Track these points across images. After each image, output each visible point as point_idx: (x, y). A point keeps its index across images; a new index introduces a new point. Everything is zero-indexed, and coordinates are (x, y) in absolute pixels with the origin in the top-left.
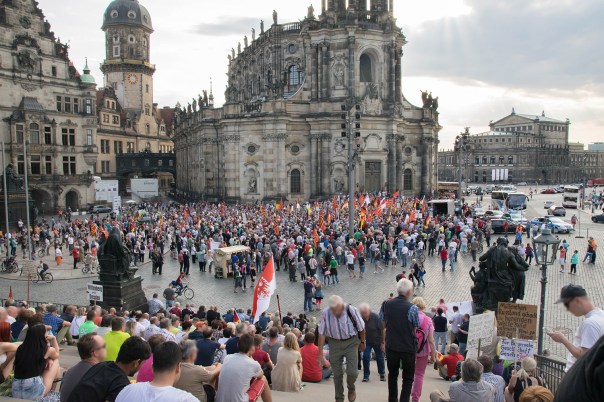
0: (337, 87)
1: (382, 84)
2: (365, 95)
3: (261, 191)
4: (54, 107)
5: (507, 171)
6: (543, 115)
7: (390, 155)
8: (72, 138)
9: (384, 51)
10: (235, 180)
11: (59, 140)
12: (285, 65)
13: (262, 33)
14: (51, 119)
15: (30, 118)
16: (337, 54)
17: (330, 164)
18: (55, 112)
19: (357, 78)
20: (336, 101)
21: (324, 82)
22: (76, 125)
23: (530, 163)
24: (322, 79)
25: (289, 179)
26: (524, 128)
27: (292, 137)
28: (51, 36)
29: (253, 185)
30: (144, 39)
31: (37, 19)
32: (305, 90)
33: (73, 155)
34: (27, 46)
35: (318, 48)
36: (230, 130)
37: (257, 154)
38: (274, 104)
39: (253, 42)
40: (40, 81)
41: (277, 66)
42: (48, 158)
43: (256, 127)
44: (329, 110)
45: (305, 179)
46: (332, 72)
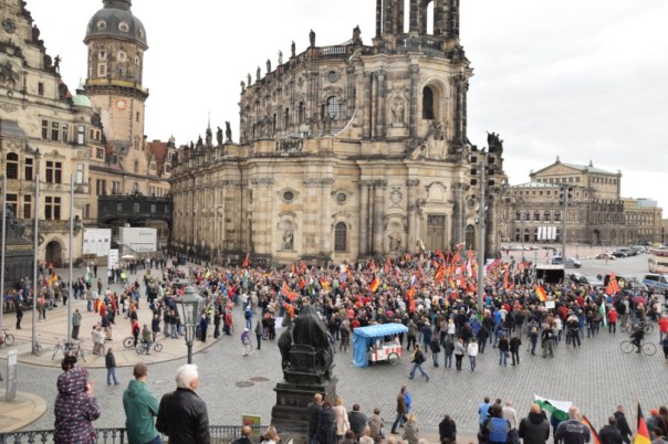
0: (395, 125)
1: (447, 123)
2: (428, 135)
3: (300, 248)
4: (38, 133)
5: (555, 229)
6: (591, 166)
7: (455, 208)
8: (59, 174)
9: (451, 83)
10: (265, 233)
11: (42, 176)
12: (323, 95)
13: (293, 57)
14: (34, 149)
15: (9, 146)
16: (396, 84)
17: (384, 217)
18: (39, 139)
19: (420, 114)
20: (393, 141)
21: (379, 117)
22: (64, 157)
23: (581, 220)
24: (376, 114)
25: (334, 234)
26: (571, 179)
27: (339, 183)
28: (40, 45)
29: (288, 240)
30: (136, 57)
31: (24, 22)
32: (354, 126)
33: (57, 195)
34: (9, 55)
35: (372, 76)
36: (263, 170)
37: (296, 202)
38: (319, 142)
39: (280, 67)
40: (24, 100)
41: (313, 96)
42: (28, 198)
43: (295, 169)
44: (385, 152)
45: (352, 234)
46: (390, 106)
